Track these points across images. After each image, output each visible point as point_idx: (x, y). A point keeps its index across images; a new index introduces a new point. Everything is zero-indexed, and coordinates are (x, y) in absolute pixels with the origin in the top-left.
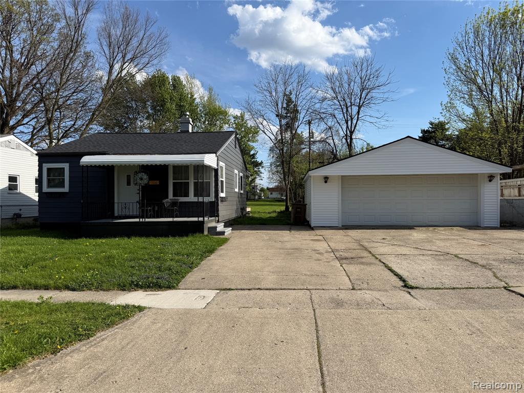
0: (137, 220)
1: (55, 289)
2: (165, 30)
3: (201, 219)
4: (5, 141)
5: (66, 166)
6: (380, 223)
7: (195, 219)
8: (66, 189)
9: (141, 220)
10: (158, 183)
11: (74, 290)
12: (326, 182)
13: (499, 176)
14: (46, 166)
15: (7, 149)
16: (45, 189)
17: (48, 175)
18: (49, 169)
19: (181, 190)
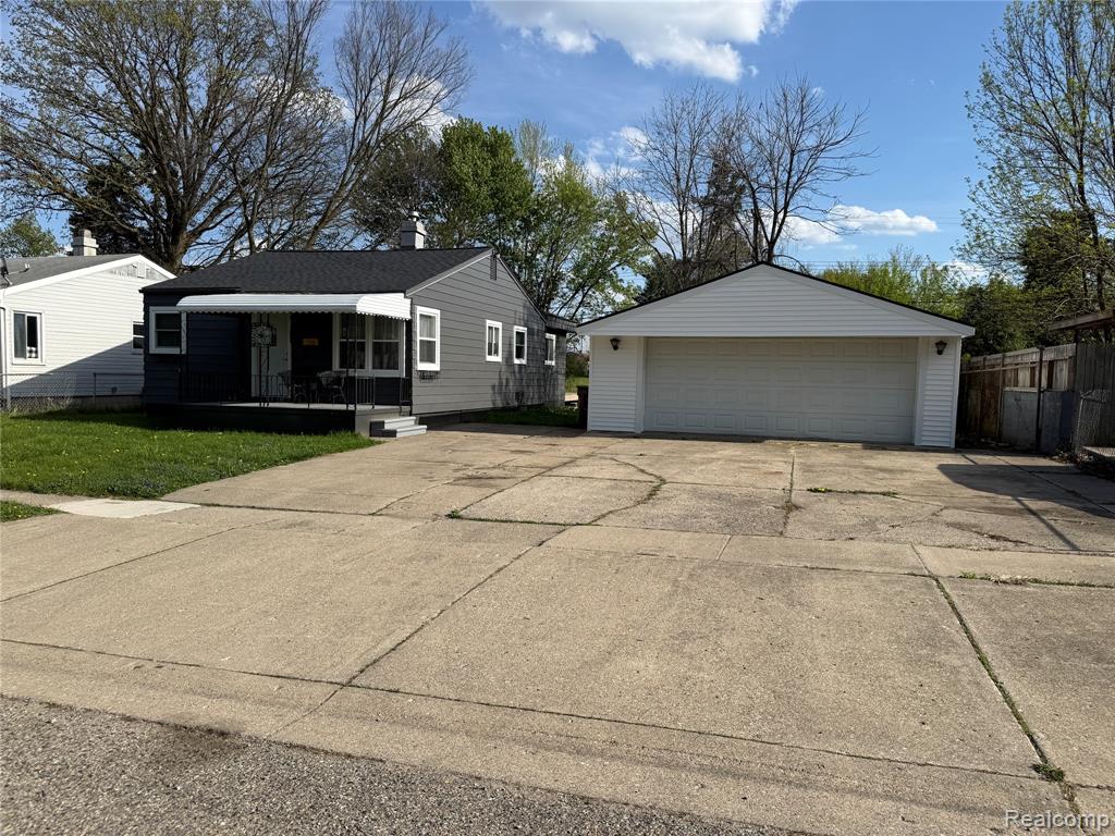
0: (257, 405)
1: (18, 490)
2: (463, 42)
3: (351, 407)
4: (128, 266)
6: (711, 429)
7: (342, 407)
8: (183, 350)
9: (262, 405)
10: (317, 344)
11: (37, 492)
12: (616, 348)
13: (960, 346)
14: (154, 310)
15: (131, 278)
16: (154, 349)
17: (158, 326)
18: (158, 316)
19: (351, 356)
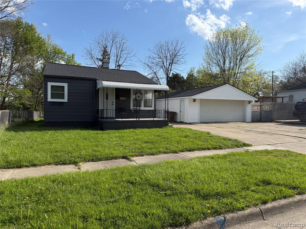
0: (135, 119)
5: (66, 85)
8: (66, 100)
9: (137, 119)
10: (125, 99)
12: (194, 102)
14: (50, 84)
16: (50, 100)
17: (52, 90)
